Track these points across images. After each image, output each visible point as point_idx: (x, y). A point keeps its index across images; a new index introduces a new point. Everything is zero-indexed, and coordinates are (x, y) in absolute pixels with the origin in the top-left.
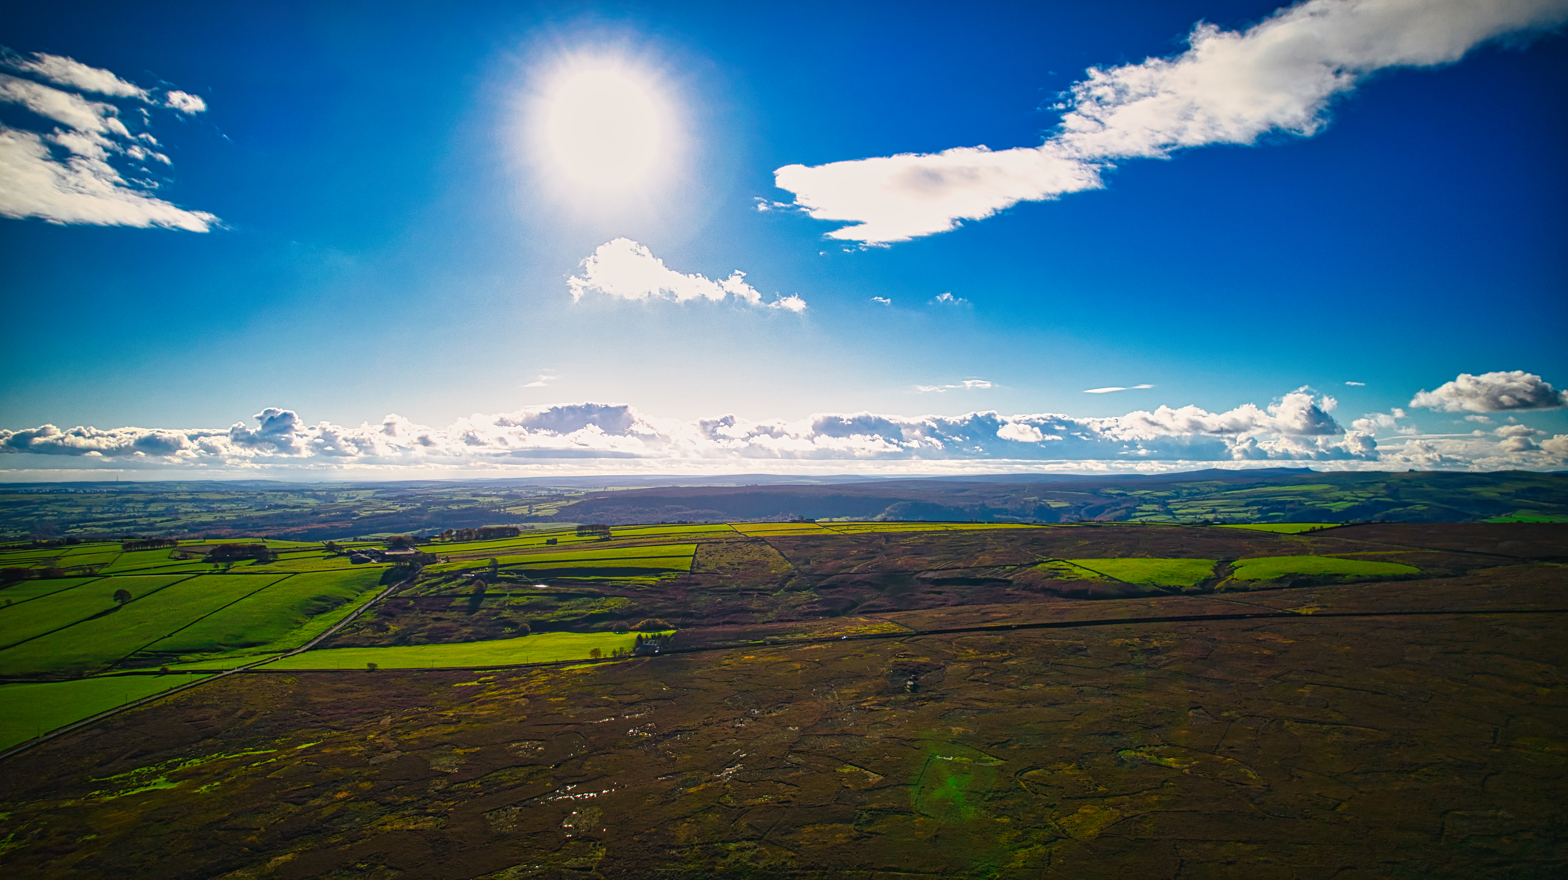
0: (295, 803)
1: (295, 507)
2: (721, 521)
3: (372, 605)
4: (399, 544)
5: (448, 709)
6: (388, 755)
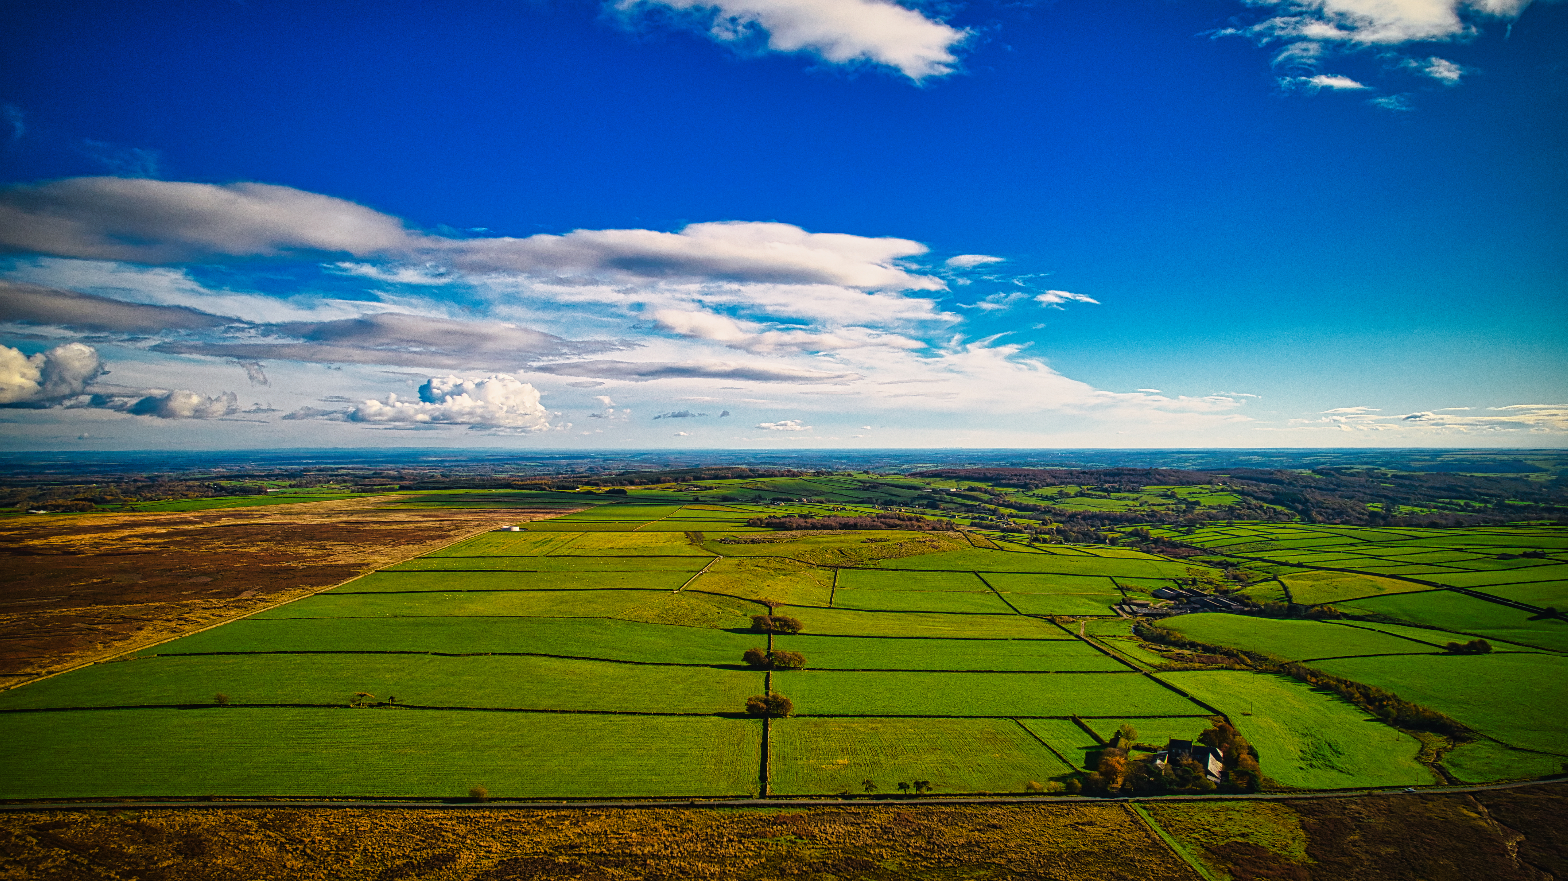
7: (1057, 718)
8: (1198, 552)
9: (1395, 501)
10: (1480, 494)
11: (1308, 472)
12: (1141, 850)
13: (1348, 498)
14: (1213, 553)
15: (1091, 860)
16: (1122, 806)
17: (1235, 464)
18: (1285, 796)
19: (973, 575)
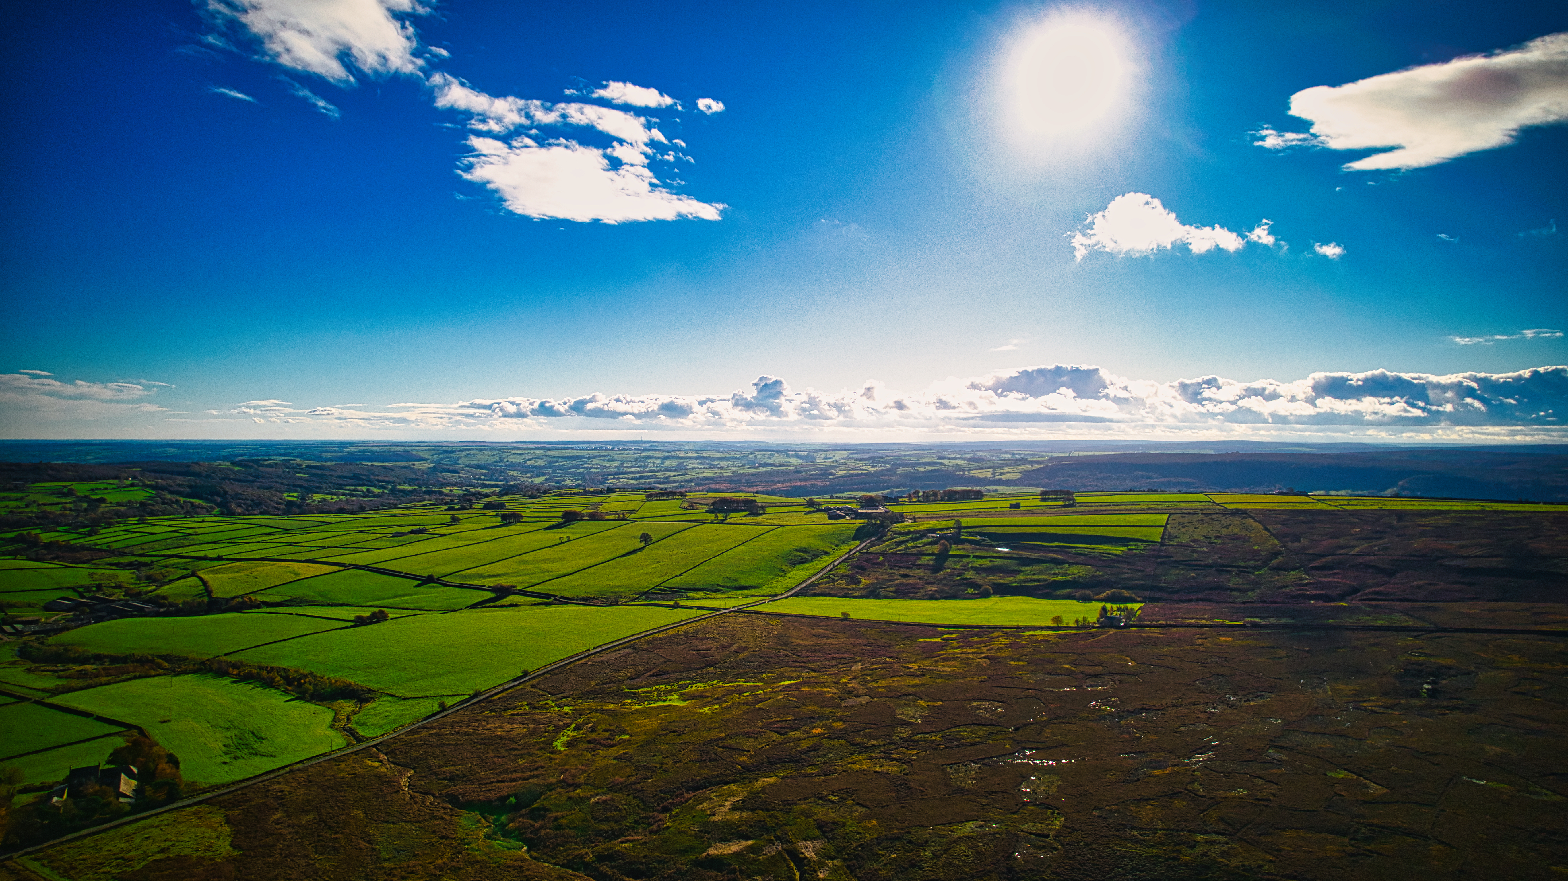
0: (778, 733)
1: (780, 466)
2: (1196, 490)
3: (846, 559)
4: (870, 502)
5: (914, 662)
6: (858, 699)
8: (104, 554)
9: (310, 490)
10: (379, 481)
11: (228, 464)
13: (267, 489)
14: (122, 554)
18: (208, 795)
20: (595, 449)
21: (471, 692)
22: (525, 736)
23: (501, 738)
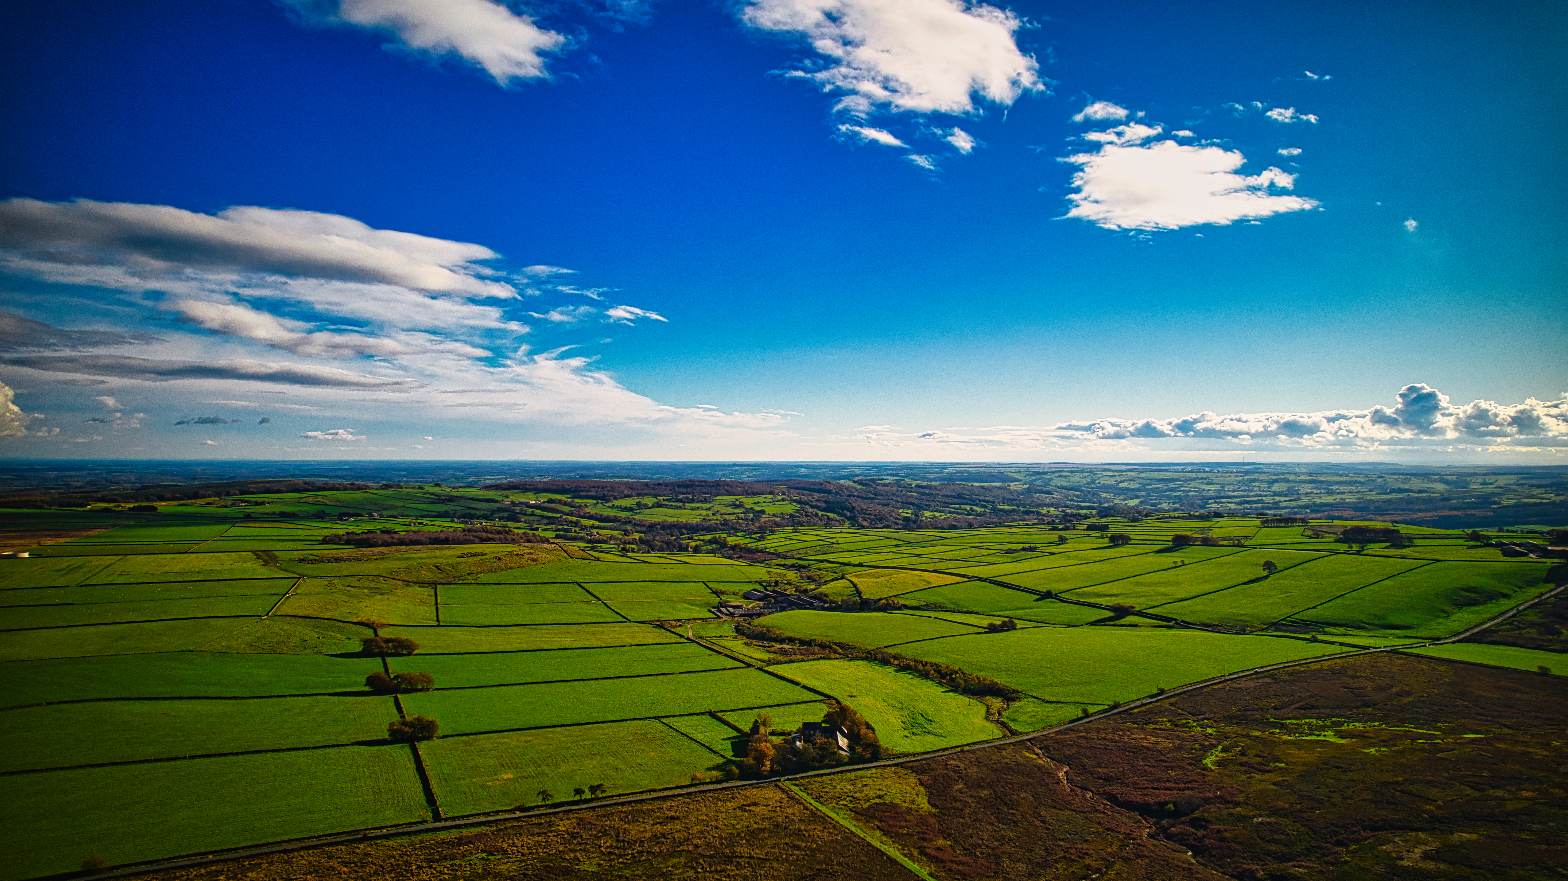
1: (1420, 492)
3: (1535, 604)
7: (695, 714)
8: (773, 556)
9: (920, 507)
10: (980, 500)
11: (849, 483)
12: (804, 821)
13: (885, 505)
14: (786, 557)
15: (766, 835)
16: (776, 785)
17: (785, 476)
18: (901, 760)
19: (576, 586)
20: (1192, 471)
21: (1111, 703)
22: (1172, 750)
23: (1148, 748)
